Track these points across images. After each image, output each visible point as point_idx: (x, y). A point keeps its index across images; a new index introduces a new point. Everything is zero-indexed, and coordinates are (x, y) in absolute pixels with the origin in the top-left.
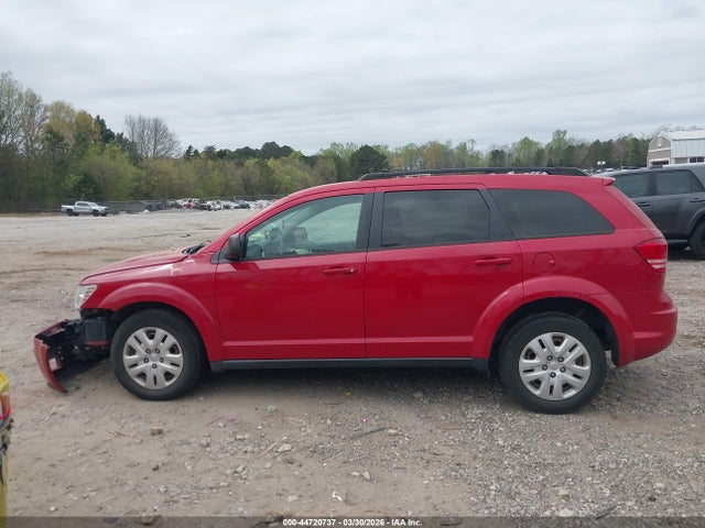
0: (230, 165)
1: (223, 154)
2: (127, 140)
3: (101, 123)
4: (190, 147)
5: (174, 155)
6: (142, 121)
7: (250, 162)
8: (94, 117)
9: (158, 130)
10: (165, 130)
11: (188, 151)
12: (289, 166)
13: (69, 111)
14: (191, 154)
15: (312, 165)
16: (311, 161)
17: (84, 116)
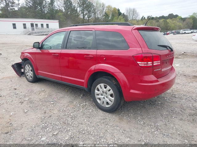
0: (154, 21)
1: (153, 18)
2: (125, 15)
3: (119, 10)
4: (143, 16)
5: (138, 19)
6: (130, 9)
7: (162, 20)
8: (117, 9)
9: (134, 12)
10: (136, 11)
11: (142, 18)
12: (175, 21)
13: (111, 8)
14: (143, 19)
15: (184, 21)
16: (184, 20)
17: (115, 9)
